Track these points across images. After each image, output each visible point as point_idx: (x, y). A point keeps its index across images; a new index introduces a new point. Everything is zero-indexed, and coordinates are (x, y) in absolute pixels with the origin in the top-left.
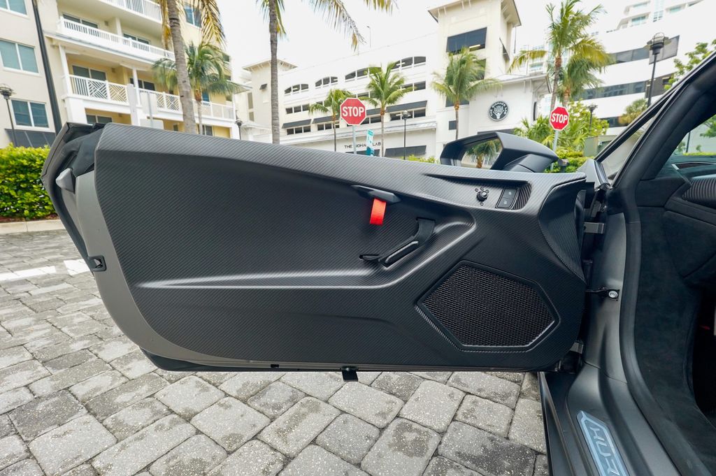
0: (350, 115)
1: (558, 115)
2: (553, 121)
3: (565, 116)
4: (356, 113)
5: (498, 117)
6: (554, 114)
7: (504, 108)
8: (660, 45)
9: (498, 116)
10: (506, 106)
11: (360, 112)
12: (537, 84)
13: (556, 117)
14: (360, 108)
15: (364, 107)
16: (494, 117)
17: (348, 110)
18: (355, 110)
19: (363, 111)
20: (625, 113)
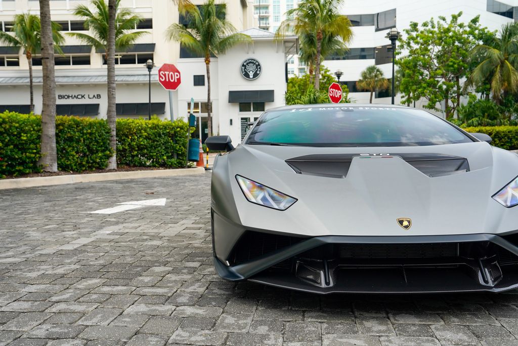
0: (167, 80)
1: (334, 90)
2: (331, 95)
3: (339, 91)
4: (172, 79)
5: (251, 77)
6: (331, 89)
7: (257, 66)
8: (396, 37)
9: (251, 74)
10: (259, 65)
11: (176, 77)
12: (288, 45)
13: (333, 91)
14: (176, 74)
15: (179, 73)
16: (246, 75)
17: (165, 75)
18: (172, 75)
19: (178, 77)
20: (361, 78)
